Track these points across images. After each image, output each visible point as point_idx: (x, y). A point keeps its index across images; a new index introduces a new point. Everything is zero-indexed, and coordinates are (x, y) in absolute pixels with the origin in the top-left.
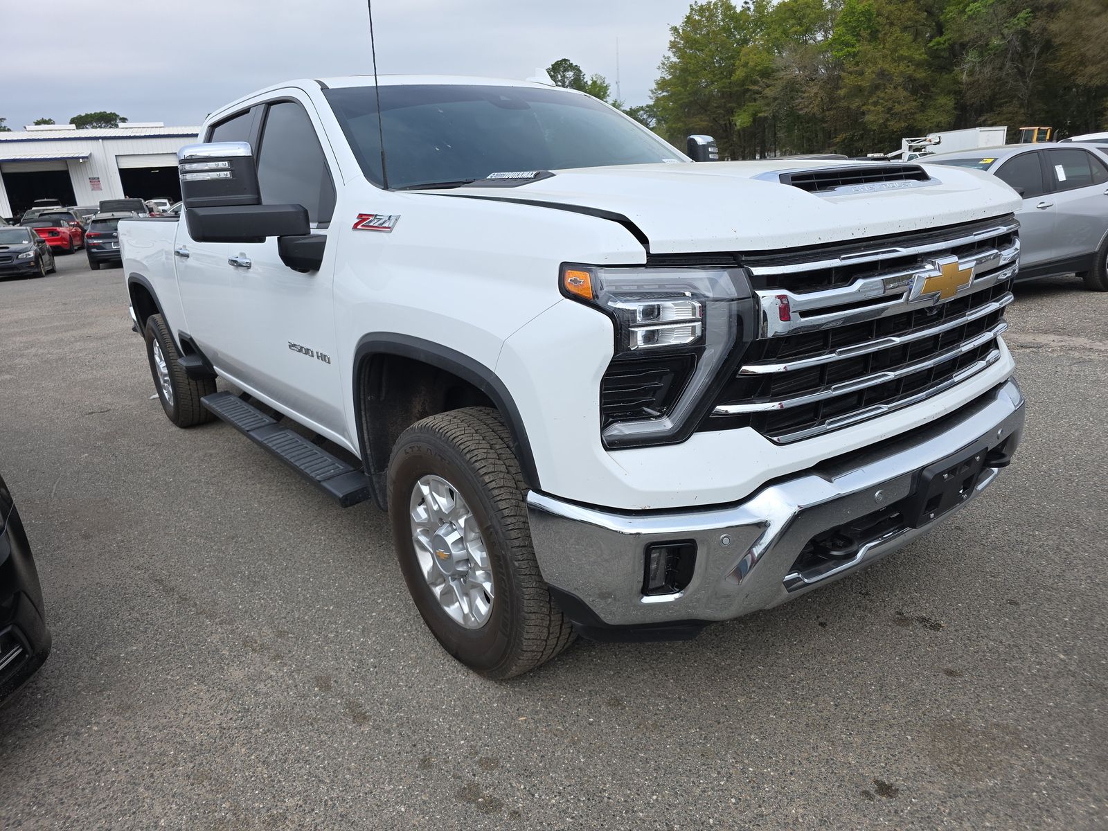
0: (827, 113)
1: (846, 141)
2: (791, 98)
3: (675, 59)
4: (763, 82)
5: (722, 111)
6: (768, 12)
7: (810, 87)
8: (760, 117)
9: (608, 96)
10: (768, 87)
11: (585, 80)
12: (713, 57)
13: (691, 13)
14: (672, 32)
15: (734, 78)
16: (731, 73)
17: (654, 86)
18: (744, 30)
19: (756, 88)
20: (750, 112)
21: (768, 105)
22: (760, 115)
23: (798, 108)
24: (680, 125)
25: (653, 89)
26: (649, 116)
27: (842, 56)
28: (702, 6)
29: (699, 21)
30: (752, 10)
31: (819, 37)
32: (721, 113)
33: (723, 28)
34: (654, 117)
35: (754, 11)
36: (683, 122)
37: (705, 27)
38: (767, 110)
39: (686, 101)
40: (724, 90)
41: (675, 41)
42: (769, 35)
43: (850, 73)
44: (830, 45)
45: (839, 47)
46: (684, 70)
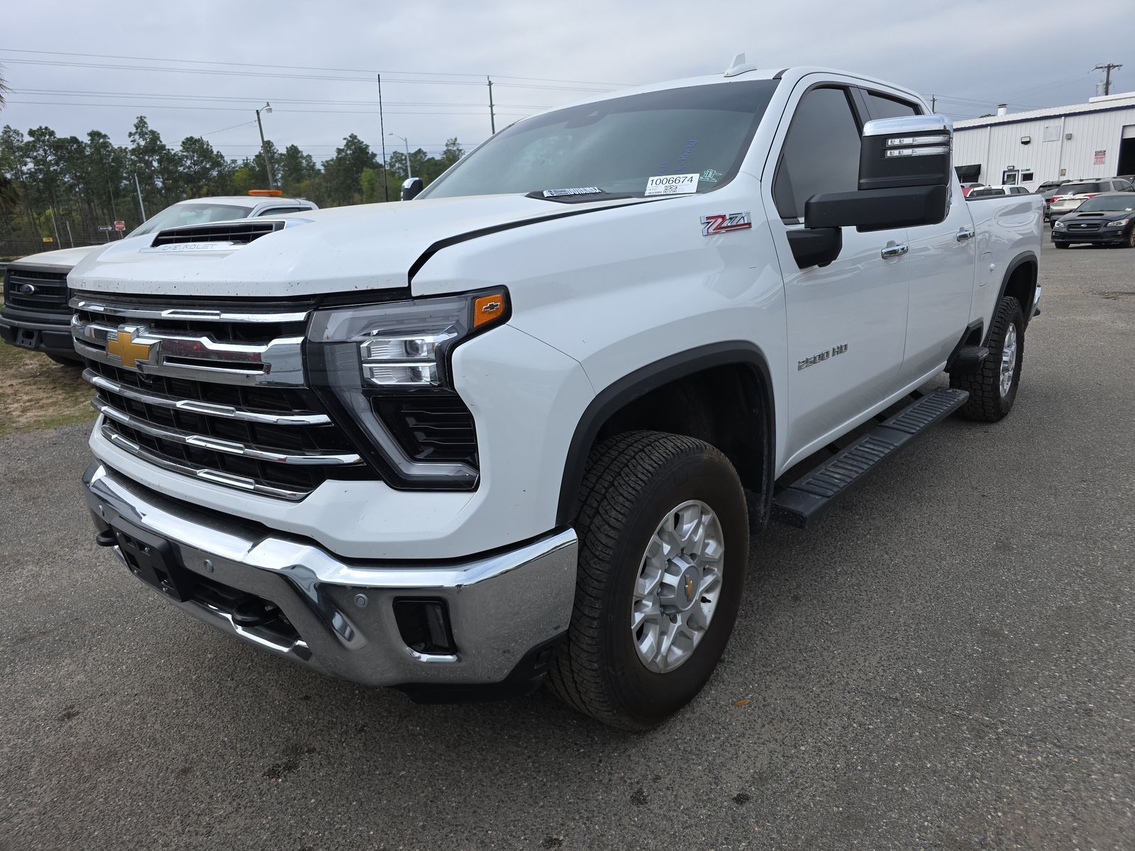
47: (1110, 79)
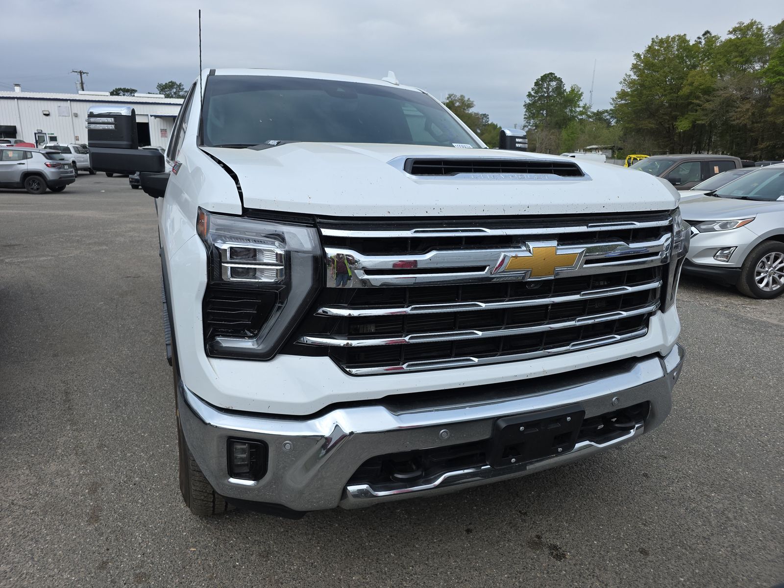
0: (755, 125)
1: (769, 148)
2: (726, 111)
3: (634, 77)
4: (704, 98)
5: (668, 118)
6: (716, 46)
7: (743, 104)
8: (698, 124)
9: (581, 101)
10: (708, 102)
11: (564, 88)
12: (666, 77)
13: (652, 44)
14: (635, 57)
15: (681, 93)
16: (679, 89)
17: (615, 96)
18: (693, 58)
19: (698, 101)
20: (691, 119)
21: (706, 115)
22: (698, 122)
23: (731, 119)
24: (632, 125)
25: (614, 97)
26: (612, 117)
27: (774, 82)
28: (662, 39)
29: (658, 50)
30: (703, 44)
31: (757, 66)
32: (667, 119)
33: (677, 56)
34: (615, 118)
35: (705, 44)
36: (634, 123)
37: (663, 54)
38: (705, 119)
39: (639, 108)
40: (671, 101)
41: (636, 64)
42: (714, 63)
43: (779, 96)
44: (765, 73)
45: (772, 75)
46: (642, 85)
47: (83, 80)
